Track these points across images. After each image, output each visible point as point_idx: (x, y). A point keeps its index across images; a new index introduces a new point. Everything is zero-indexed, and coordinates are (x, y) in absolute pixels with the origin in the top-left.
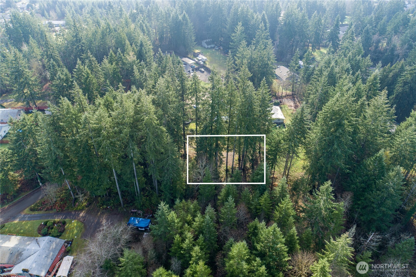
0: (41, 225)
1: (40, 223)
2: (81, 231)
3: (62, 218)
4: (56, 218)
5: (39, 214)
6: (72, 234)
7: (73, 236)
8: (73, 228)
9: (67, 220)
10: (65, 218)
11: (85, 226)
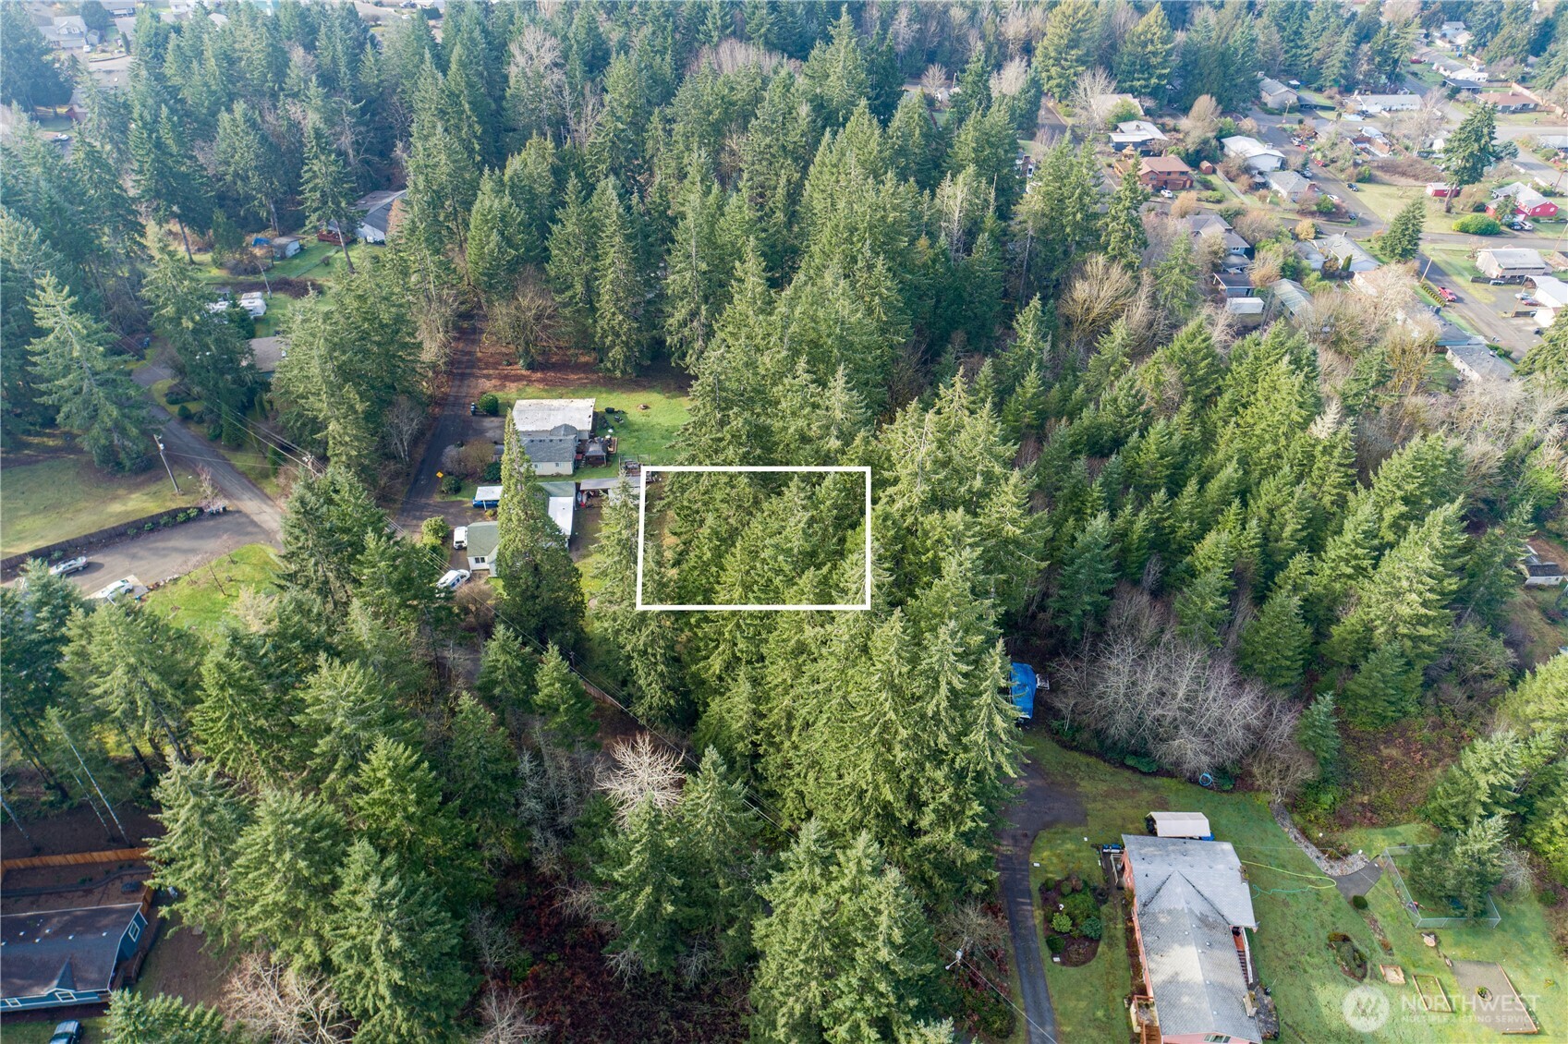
0: (1063, 963)
1: (1059, 967)
2: (1064, 832)
3: (1031, 904)
4: (1030, 923)
5: (1023, 991)
6: (1079, 851)
7: (1084, 847)
8: (1058, 856)
9: (1034, 885)
10: (1028, 894)
11: (1047, 826)
